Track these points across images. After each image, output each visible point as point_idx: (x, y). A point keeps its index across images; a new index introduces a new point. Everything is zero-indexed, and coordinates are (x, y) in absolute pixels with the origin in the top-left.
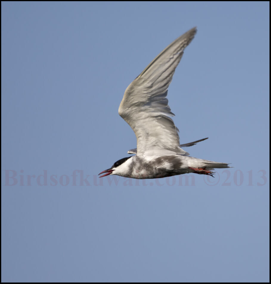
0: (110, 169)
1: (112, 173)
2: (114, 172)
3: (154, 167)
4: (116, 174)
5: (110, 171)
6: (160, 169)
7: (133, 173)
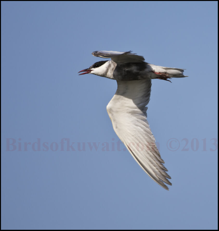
0: (88, 69)
1: (90, 72)
2: (92, 72)
3: (124, 69)
4: (94, 74)
5: (88, 71)
6: (128, 71)
7: (108, 73)
